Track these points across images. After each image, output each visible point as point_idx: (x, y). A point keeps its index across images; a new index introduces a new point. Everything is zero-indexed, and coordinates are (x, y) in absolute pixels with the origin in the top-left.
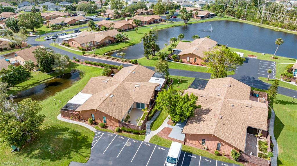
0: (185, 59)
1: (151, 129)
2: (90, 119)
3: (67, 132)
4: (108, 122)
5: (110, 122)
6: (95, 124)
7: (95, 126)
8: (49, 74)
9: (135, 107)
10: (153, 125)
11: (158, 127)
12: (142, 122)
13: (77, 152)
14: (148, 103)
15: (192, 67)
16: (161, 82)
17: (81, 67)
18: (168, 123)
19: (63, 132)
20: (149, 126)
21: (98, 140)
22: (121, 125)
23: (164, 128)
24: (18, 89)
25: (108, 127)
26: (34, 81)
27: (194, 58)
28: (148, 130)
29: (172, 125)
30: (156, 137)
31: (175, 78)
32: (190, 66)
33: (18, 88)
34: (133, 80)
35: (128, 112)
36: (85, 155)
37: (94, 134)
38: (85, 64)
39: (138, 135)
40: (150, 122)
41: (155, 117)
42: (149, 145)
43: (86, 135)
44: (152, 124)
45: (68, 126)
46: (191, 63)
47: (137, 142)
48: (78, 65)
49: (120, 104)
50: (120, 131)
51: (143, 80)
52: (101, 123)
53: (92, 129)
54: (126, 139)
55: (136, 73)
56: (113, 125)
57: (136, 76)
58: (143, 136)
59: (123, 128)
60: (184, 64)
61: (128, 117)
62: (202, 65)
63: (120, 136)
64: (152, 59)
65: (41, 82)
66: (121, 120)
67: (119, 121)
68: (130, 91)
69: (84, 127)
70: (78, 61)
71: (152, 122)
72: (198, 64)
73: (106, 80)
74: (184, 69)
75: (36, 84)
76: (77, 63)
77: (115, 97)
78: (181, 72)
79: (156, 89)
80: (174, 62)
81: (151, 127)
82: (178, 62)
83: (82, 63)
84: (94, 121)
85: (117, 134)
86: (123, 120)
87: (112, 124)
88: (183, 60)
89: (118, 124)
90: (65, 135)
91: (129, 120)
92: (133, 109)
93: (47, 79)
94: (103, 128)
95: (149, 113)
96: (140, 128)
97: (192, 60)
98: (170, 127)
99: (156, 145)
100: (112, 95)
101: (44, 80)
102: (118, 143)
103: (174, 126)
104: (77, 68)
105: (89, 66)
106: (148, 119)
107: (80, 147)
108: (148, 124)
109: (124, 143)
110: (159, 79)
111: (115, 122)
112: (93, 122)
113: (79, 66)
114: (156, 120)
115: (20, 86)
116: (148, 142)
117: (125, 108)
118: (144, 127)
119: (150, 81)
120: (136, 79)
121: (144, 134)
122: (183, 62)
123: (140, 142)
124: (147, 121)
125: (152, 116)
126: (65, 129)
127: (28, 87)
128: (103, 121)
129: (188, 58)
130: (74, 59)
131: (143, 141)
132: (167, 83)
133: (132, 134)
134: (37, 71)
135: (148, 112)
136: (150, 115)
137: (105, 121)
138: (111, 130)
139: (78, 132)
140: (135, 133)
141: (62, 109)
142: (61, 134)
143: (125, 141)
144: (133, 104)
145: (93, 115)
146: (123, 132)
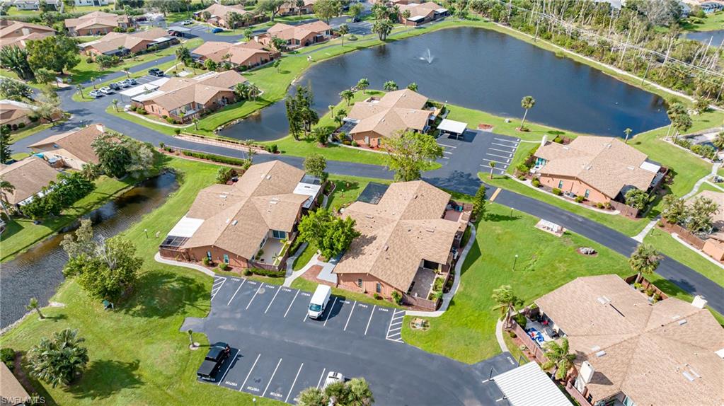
0: (362, 141)
1: (293, 268)
2: (204, 259)
3: (172, 280)
4: (232, 262)
5: (234, 261)
6: (213, 265)
7: (214, 268)
8: (122, 181)
9: (271, 235)
11: (304, 265)
12: (280, 258)
13: (192, 305)
14: (290, 230)
15: (372, 155)
16: (313, 191)
17: (177, 162)
18: (318, 259)
19: (169, 280)
20: (291, 265)
21: (219, 288)
22: (250, 265)
23: (313, 267)
24: (77, 213)
25: (232, 268)
26: (99, 196)
27: (376, 139)
28: (289, 270)
29: (324, 261)
30: (299, 279)
31: (340, 180)
32: (369, 154)
33: (77, 211)
34: (267, 193)
35: (261, 245)
36: (203, 308)
37: (213, 280)
38: (182, 157)
39: (274, 279)
40: (293, 259)
41: (300, 251)
42: (290, 291)
43: (201, 282)
44: (296, 262)
45: (172, 271)
46: (372, 148)
47: (273, 287)
48: (170, 159)
49: (247, 234)
50: (249, 274)
51: (284, 190)
52: (221, 264)
53: (210, 272)
54: (258, 284)
55: (273, 178)
56: (239, 266)
57: (271, 184)
58: (282, 278)
59: (254, 270)
60: (359, 150)
61: (260, 253)
63: (250, 280)
64: (305, 139)
65: (111, 196)
66: (250, 258)
67: (247, 260)
68: (263, 212)
69: (198, 271)
70: (171, 151)
71: (296, 258)
73: (224, 194)
74: (357, 161)
75: (103, 200)
76: (168, 155)
77: (240, 224)
78: (351, 166)
79: (304, 206)
80: (344, 146)
81: (294, 266)
82: (350, 145)
83: (178, 155)
85: (245, 278)
86: (253, 258)
87: (237, 265)
88: (359, 142)
89: (246, 265)
90: (172, 284)
91: (262, 257)
92: (269, 239)
93: (121, 190)
94: (225, 270)
95: (292, 245)
96: (277, 268)
97: (374, 142)
98: (322, 264)
99: (299, 290)
100: (235, 222)
101: (115, 193)
102: (248, 289)
103: (325, 263)
104: (170, 165)
105: (191, 161)
106: (289, 254)
107: (196, 299)
108: (290, 262)
109: (255, 290)
110: (311, 186)
111: (241, 262)
112: (210, 262)
113: (172, 161)
114: (301, 255)
115: (79, 206)
116: (288, 286)
117: (255, 241)
118: (283, 265)
119: (296, 191)
120: (272, 189)
121: (283, 276)
122: (358, 146)
123: (277, 287)
124: (289, 257)
125: (296, 250)
126: (171, 276)
127: (92, 207)
128: (224, 261)
129: (367, 138)
130: (162, 146)
131: (281, 286)
132: (324, 191)
133: (267, 277)
135: (290, 243)
136: (292, 249)
137: (227, 261)
138: (237, 273)
139: (189, 279)
140: (270, 276)
141: (161, 246)
142: (165, 282)
143: (257, 286)
144: (268, 233)
145: (209, 253)
146: (254, 275)
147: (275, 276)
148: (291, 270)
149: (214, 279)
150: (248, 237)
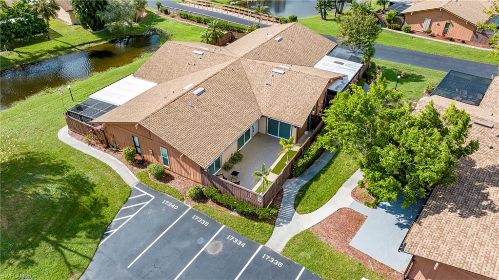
0: (419, 25)
1: (295, 206)
2: (130, 149)
3: (59, 177)
4: (174, 167)
5: (179, 165)
6: (142, 164)
7: (140, 171)
8: (95, 34)
9: (264, 129)
10: (304, 195)
11: (320, 202)
12: (272, 178)
13: (57, 246)
14: (301, 125)
15: (435, 44)
16: (350, 69)
18: (353, 194)
19: (48, 177)
20: (293, 197)
21: (132, 216)
22: (206, 179)
23: (340, 211)
24: (18, 58)
26: (59, 45)
27: (443, 24)
28: (287, 208)
29: (368, 204)
30: (306, 239)
31: (388, 67)
32: (429, 42)
33: (20, 56)
34: (271, 58)
37: (127, 194)
38: (178, 20)
39: (251, 222)
40: (298, 183)
41: (315, 169)
42: (280, 265)
43: (105, 194)
44: (303, 190)
45: (70, 161)
46: (433, 36)
47: (243, 245)
48: (162, 20)
49: (217, 116)
50: (200, 197)
51: (300, 61)
52: (155, 165)
53: (130, 176)
54: (214, 225)
55: (285, 40)
56: (186, 175)
57: (281, 49)
58: (267, 225)
59: (213, 191)
60: (413, 37)
61: (236, 158)
62: (463, 42)
63: (198, 214)
64: (335, 20)
65: (73, 47)
66: (205, 167)
67: (202, 169)
68: (256, 84)
69: (110, 169)
70: (166, 12)
71: (305, 182)
72: (451, 40)
73: (201, 50)
74: (414, 49)
75: (60, 50)
76: (163, 16)
77: (208, 95)
78: (403, 53)
79: (333, 88)
80: (390, 30)
81: (298, 199)
82: (399, 29)
83: (173, 17)
84: (140, 154)
85: (190, 205)
86: (218, 163)
88: (414, 27)
89: (198, 177)
90: (49, 187)
91: (236, 167)
92: (259, 134)
93: (90, 43)
94: (158, 179)
95: (300, 155)
96: (260, 200)
97: (438, 28)
98: (361, 208)
99: (304, 268)
100: (200, 89)
101: (80, 45)
102: (186, 235)
103: (370, 209)
104: (159, 26)
105: (185, 24)
106: (292, 172)
108: (291, 188)
109: (201, 240)
110: (346, 62)
111: (191, 169)
112: (138, 158)
113: (164, 22)
114: (316, 178)
115: (27, 51)
116: (279, 250)
117: (227, 132)
118: (275, 196)
119: (319, 66)
120: (281, 55)
121: (272, 220)
122: (411, 32)
123: (251, 247)
124: (291, 177)
125: (308, 165)
126: (58, 169)
127: (41, 56)
128: (161, 158)
129: (427, 22)
130: (159, 6)
131: (261, 246)
132: (365, 77)
133: (234, 214)
134: (75, 24)
135: (297, 149)
136: (301, 162)
137: (165, 161)
138: (179, 190)
139: (87, 182)
140: (242, 213)
141: (69, 113)
142: (38, 181)
143: (207, 233)
144: (258, 121)
145: (136, 139)
146: (210, 204)
147: (253, 216)
148: (291, 208)
149: (131, 192)
150: (216, 121)
